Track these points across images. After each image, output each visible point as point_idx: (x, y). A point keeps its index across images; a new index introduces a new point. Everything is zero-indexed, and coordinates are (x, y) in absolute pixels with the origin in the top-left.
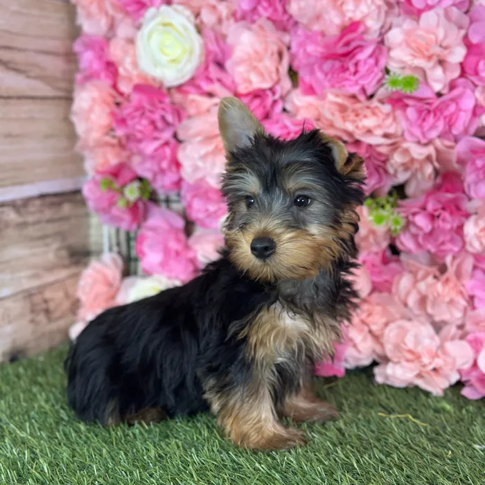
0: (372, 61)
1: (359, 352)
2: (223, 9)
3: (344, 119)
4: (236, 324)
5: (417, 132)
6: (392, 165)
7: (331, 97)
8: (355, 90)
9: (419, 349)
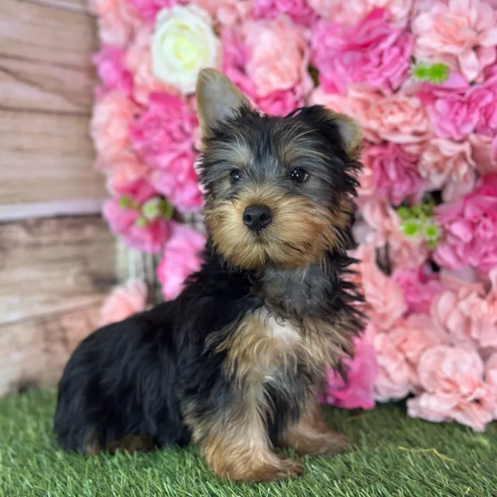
0: (396, 51)
1: (392, 382)
2: (242, 9)
3: (368, 117)
4: (214, 335)
5: (450, 127)
6: (424, 167)
7: (353, 93)
8: (378, 83)
9: (458, 378)
